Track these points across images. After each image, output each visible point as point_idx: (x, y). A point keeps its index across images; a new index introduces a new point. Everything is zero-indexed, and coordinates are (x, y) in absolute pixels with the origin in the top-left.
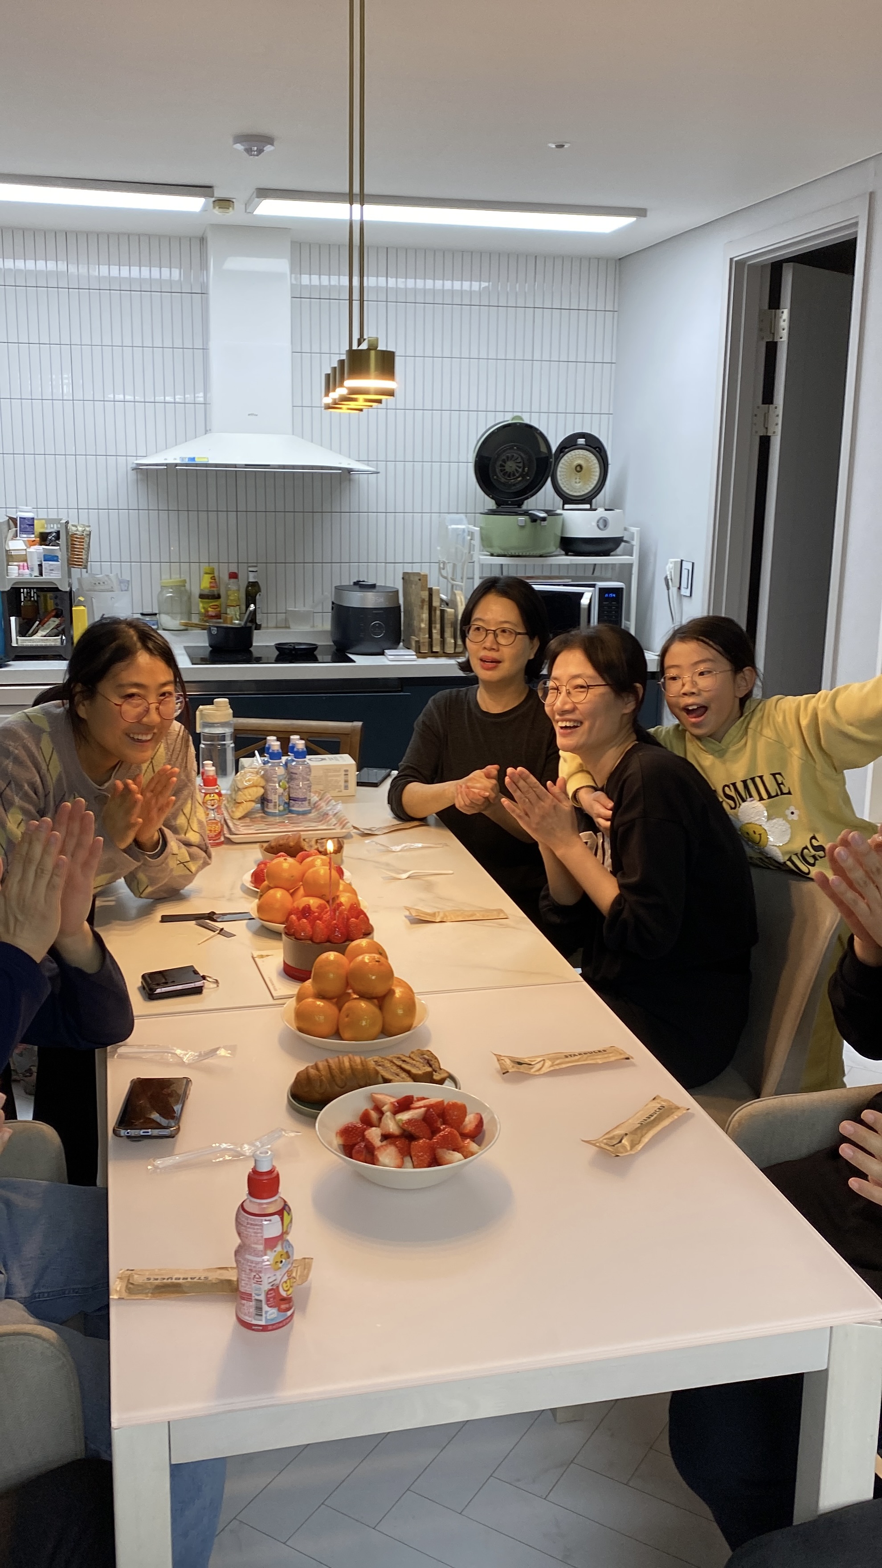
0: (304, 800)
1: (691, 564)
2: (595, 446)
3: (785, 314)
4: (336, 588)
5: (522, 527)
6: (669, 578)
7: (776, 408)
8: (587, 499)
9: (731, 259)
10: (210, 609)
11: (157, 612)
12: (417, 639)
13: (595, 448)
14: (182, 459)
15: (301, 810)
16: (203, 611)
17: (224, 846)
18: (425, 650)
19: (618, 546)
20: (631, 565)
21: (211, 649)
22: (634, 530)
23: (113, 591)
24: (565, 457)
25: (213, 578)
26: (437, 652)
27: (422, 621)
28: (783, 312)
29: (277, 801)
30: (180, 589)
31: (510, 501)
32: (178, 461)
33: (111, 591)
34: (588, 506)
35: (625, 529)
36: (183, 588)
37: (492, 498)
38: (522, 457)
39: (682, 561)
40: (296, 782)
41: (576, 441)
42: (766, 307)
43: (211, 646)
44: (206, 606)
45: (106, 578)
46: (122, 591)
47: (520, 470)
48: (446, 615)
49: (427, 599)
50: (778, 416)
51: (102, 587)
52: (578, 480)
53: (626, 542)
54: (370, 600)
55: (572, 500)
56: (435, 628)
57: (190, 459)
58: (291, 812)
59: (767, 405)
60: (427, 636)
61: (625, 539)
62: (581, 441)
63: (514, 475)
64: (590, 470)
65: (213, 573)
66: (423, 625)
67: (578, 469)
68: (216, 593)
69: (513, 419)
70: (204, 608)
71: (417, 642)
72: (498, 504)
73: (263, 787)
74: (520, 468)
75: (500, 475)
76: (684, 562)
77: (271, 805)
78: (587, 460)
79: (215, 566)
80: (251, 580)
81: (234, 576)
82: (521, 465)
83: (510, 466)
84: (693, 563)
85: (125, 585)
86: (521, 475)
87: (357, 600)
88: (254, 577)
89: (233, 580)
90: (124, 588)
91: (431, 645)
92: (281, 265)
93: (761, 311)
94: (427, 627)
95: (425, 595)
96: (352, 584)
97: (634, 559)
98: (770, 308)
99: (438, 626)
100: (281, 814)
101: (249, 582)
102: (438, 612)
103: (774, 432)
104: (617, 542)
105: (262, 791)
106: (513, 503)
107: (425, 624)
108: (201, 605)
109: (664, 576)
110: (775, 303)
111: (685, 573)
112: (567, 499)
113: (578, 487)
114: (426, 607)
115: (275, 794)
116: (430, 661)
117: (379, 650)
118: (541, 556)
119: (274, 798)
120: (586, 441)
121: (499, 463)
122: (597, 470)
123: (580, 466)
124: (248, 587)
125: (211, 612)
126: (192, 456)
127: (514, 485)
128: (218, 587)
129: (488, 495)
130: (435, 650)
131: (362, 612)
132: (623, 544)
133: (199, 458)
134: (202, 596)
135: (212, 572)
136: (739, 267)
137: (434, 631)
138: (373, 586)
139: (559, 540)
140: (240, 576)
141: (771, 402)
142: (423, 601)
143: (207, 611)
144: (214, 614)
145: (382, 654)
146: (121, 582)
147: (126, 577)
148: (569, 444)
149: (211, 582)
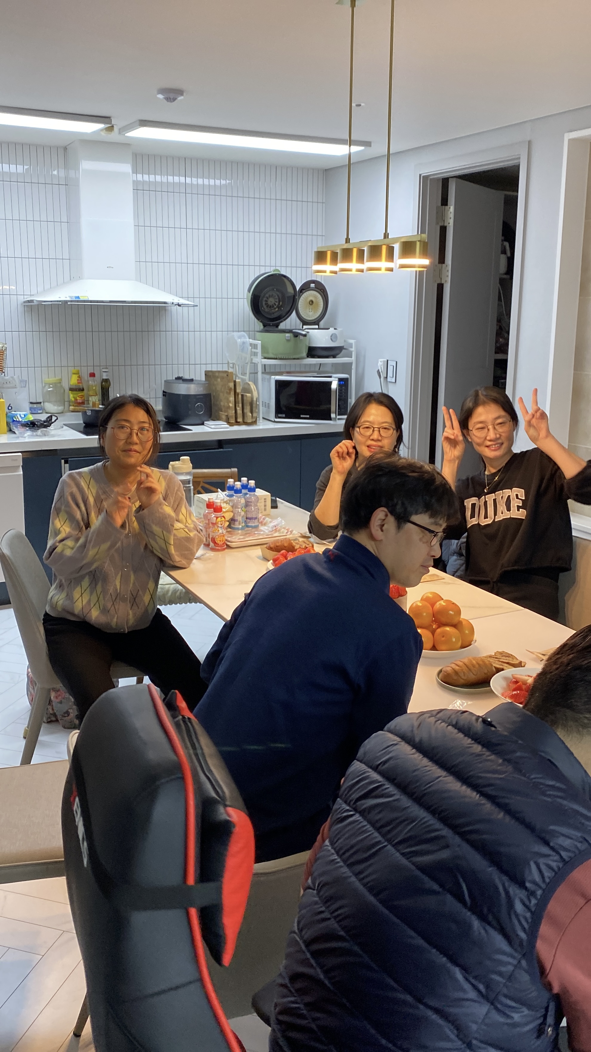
0: (256, 518)
1: (395, 362)
2: (321, 288)
3: (452, 209)
4: (165, 381)
5: (288, 340)
6: (380, 371)
7: (447, 266)
8: (316, 322)
9: (420, 175)
10: (78, 398)
11: (41, 401)
12: (226, 414)
13: (321, 290)
14: (71, 297)
15: (253, 525)
16: (73, 399)
17: (226, 550)
18: (233, 421)
19: (341, 351)
20: (351, 364)
21: (84, 425)
22: (352, 341)
23: (16, 388)
24: (303, 296)
25: (79, 377)
26: (239, 422)
27: (230, 402)
28: (450, 208)
29: (241, 520)
30: (57, 385)
31: (271, 323)
32: (68, 299)
33: (14, 388)
34: (317, 327)
35: (345, 341)
36: (59, 385)
37: (261, 322)
38: (278, 296)
39: (387, 361)
40: (251, 507)
41: (310, 285)
42: (440, 204)
43: (84, 423)
44: (75, 396)
45: (11, 379)
46: (22, 387)
47: (277, 304)
48: (245, 398)
49: (233, 388)
50: (448, 271)
51: (8, 385)
52: (310, 310)
53: (345, 349)
54: (193, 390)
55: (308, 323)
56: (239, 406)
57: (76, 297)
58: (248, 526)
59: (441, 265)
60: (234, 412)
61: (345, 347)
62: (313, 285)
63: (273, 306)
64: (318, 304)
65: (79, 374)
66: (231, 405)
67: (311, 303)
68: (81, 387)
69: (274, 271)
70: (74, 397)
71: (227, 416)
72: (264, 326)
73: (232, 512)
74: (276, 302)
75: (265, 307)
76: (389, 361)
77: (237, 523)
78: (316, 297)
79: (79, 368)
80: (105, 377)
81: (92, 375)
82: (277, 300)
83: (271, 301)
84: (396, 362)
85: (24, 383)
86: (278, 307)
87: (182, 389)
88: (107, 376)
89: (92, 378)
90: (23, 385)
91: (236, 418)
92: (127, 168)
93: (437, 207)
94: (234, 406)
95: (232, 385)
96: (174, 379)
97: (353, 359)
98: (442, 205)
99: (240, 405)
100: (242, 529)
101: (103, 379)
102: (240, 396)
103: (446, 281)
104: (340, 349)
105: (232, 514)
106: (273, 325)
107: (232, 404)
108: (71, 396)
109: (377, 370)
110: (445, 202)
111: (390, 369)
112: (305, 322)
113: (310, 315)
114: (232, 393)
115: (240, 516)
116: (236, 428)
117: (200, 422)
118: (298, 359)
119: (239, 518)
120: (315, 285)
121: (265, 299)
122: (322, 303)
123: (312, 302)
124: (102, 383)
125: (79, 400)
126: (77, 295)
127: (273, 313)
128: (81, 383)
129: (258, 319)
130: (239, 420)
131: (187, 397)
132: (344, 351)
133: (82, 296)
134: (71, 389)
135: (77, 373)
136: (425, 179)
137: (238, 409)
138: (192, 380)
139: (308, 348)
140: (96, 375)
141: (444, 263)
142: (230, 389)
143: (76, 400)
144: (81, 401)
145: (203, 424)
146: (21, 381)
147: (25, 378)
148: (306, 287)
149: (78, 380)
